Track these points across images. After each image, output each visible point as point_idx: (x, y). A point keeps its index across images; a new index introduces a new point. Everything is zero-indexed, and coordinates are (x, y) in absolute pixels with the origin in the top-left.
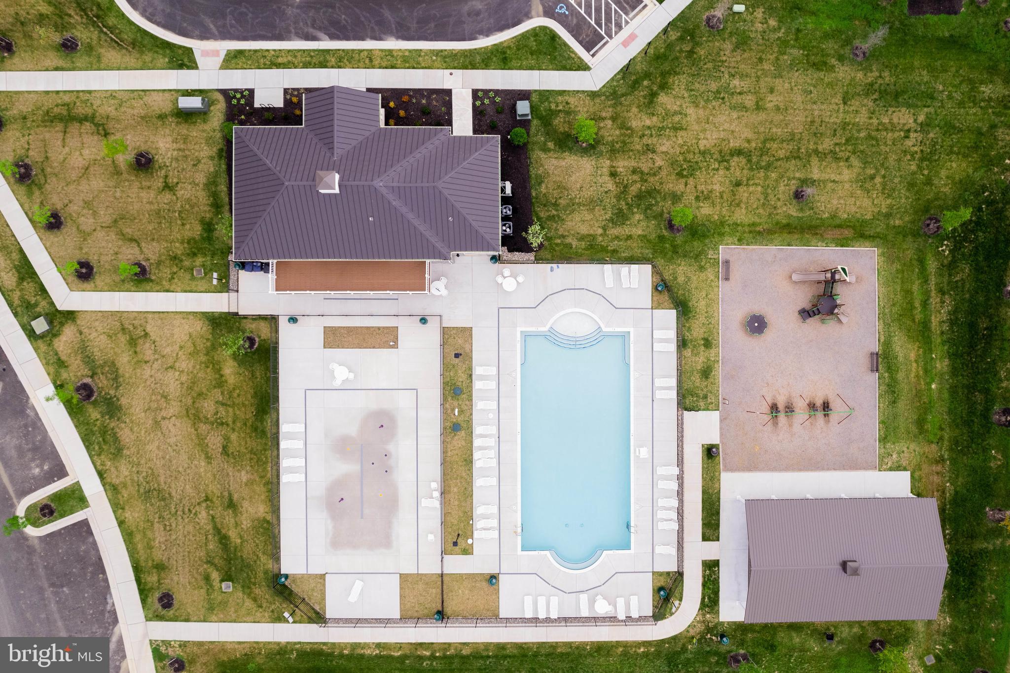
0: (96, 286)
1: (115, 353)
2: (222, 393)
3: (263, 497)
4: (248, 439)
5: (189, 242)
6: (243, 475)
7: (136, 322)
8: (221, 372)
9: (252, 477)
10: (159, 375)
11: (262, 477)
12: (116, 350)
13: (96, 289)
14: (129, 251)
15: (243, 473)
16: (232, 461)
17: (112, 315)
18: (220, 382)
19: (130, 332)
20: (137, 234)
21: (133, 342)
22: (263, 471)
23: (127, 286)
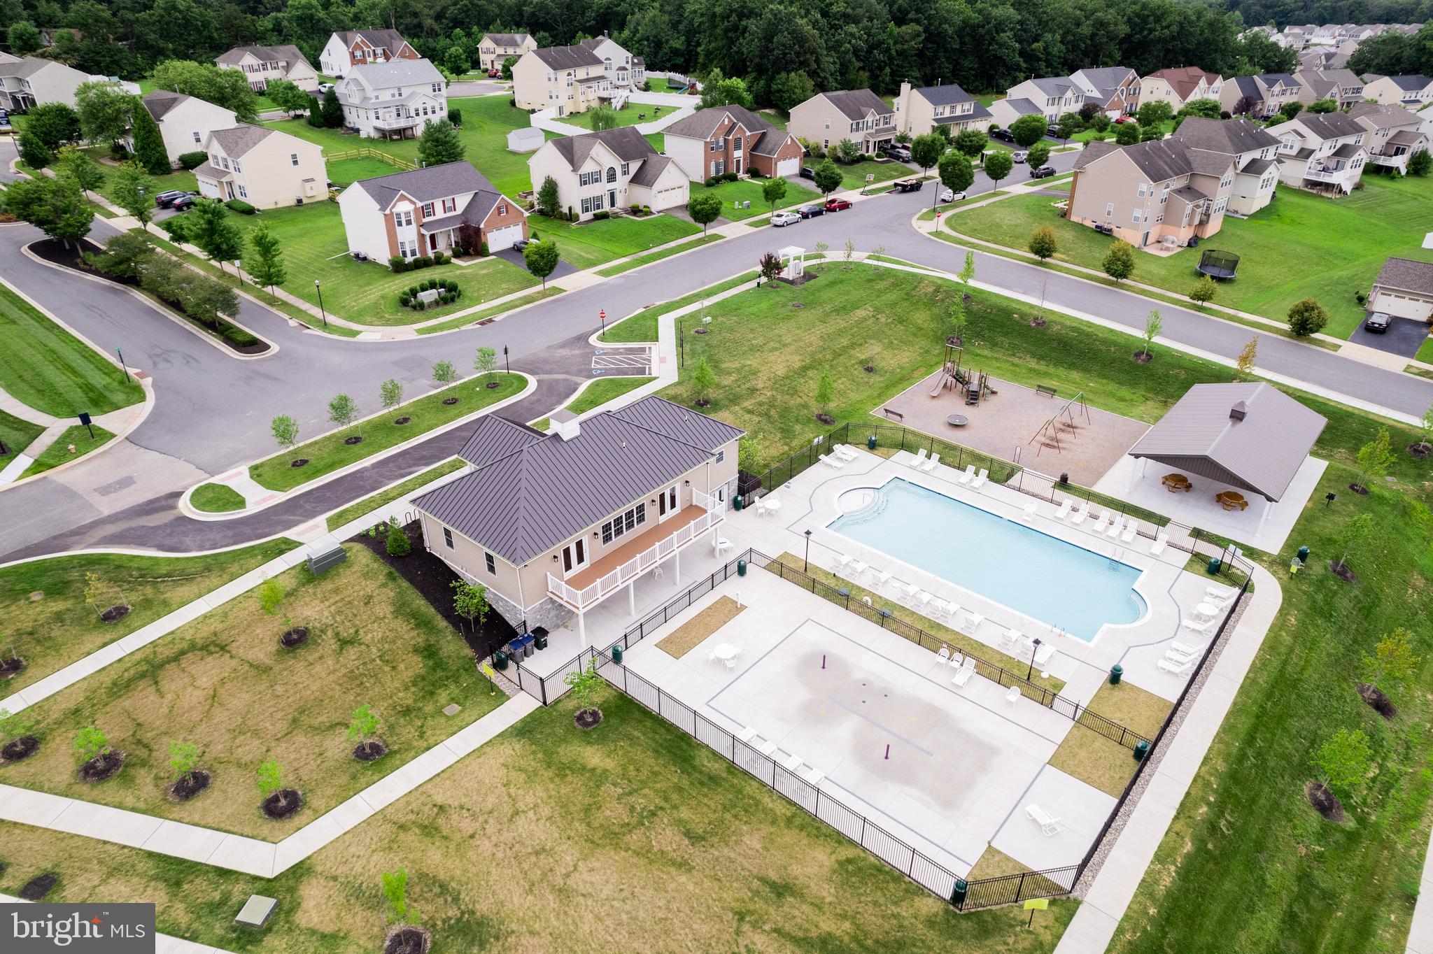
0: (315, 811)
1: (414, 862)
2: (615, 785)
3: (805, 841)
4: (706, 800)
5: (415, 684)
6: (748, 842)
7: (414, 806)
8: (589, 767)
9: (763, 833)
10: (507, 836)
11: (773, 822)
12: (411, 856)
13: (318, 814)
14: (337, 741)
15: (746, 839)
16: (716, 840)
17: (369, 824)
18: (598, 778)
19: (414, 823)
20: (336, 717)
21: (429, 830)
22: (766, 815)
23: (363, 780)
